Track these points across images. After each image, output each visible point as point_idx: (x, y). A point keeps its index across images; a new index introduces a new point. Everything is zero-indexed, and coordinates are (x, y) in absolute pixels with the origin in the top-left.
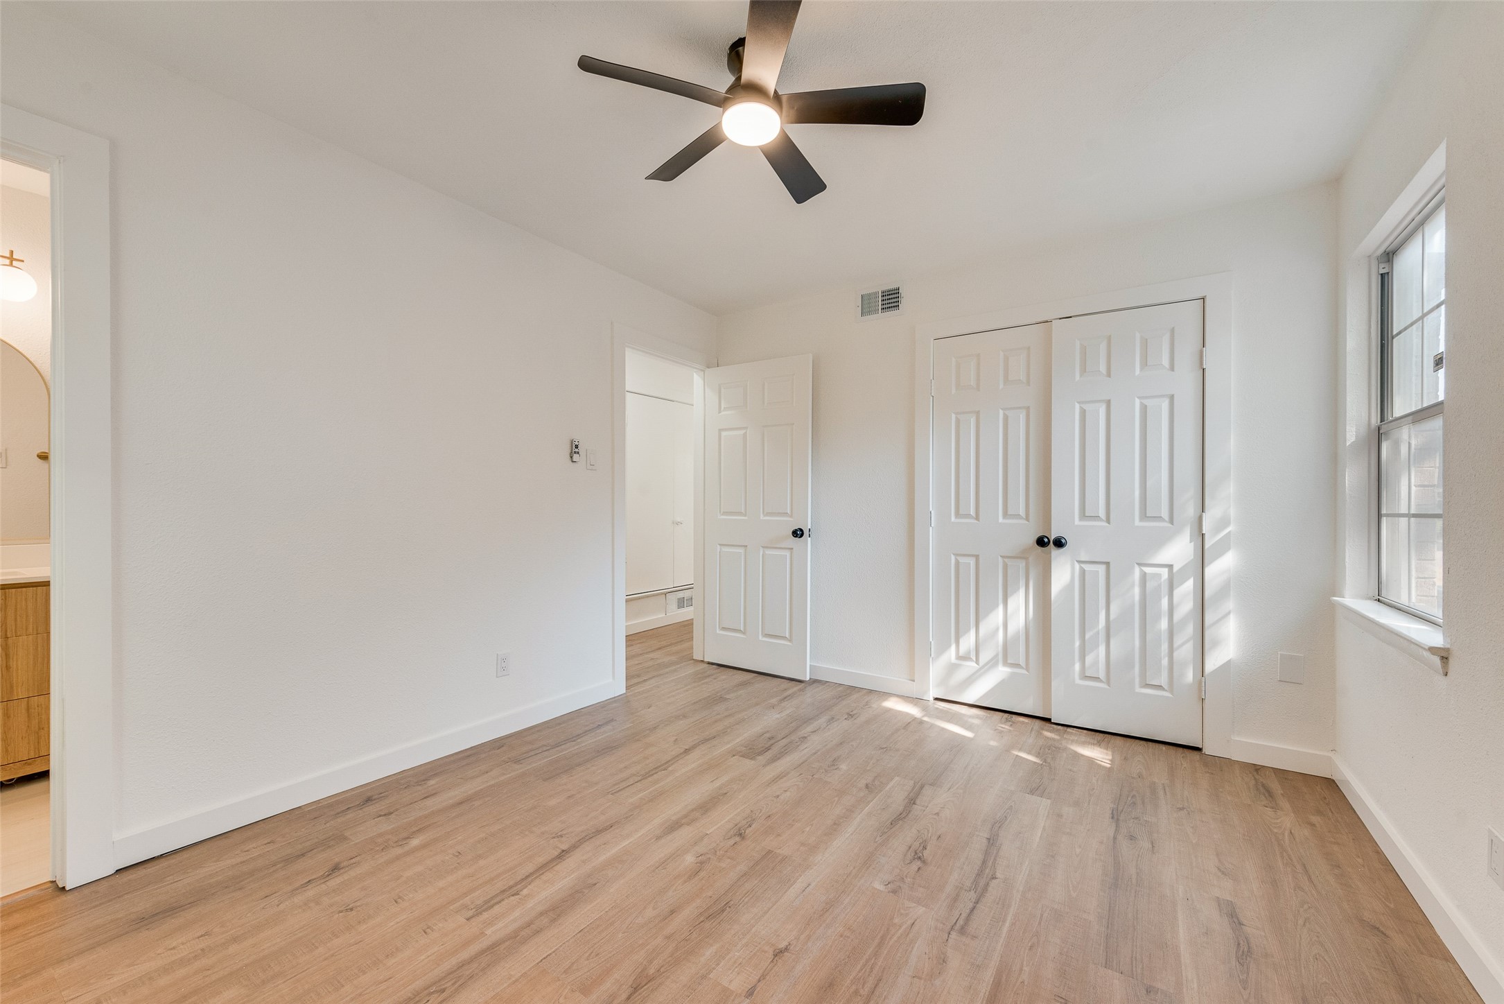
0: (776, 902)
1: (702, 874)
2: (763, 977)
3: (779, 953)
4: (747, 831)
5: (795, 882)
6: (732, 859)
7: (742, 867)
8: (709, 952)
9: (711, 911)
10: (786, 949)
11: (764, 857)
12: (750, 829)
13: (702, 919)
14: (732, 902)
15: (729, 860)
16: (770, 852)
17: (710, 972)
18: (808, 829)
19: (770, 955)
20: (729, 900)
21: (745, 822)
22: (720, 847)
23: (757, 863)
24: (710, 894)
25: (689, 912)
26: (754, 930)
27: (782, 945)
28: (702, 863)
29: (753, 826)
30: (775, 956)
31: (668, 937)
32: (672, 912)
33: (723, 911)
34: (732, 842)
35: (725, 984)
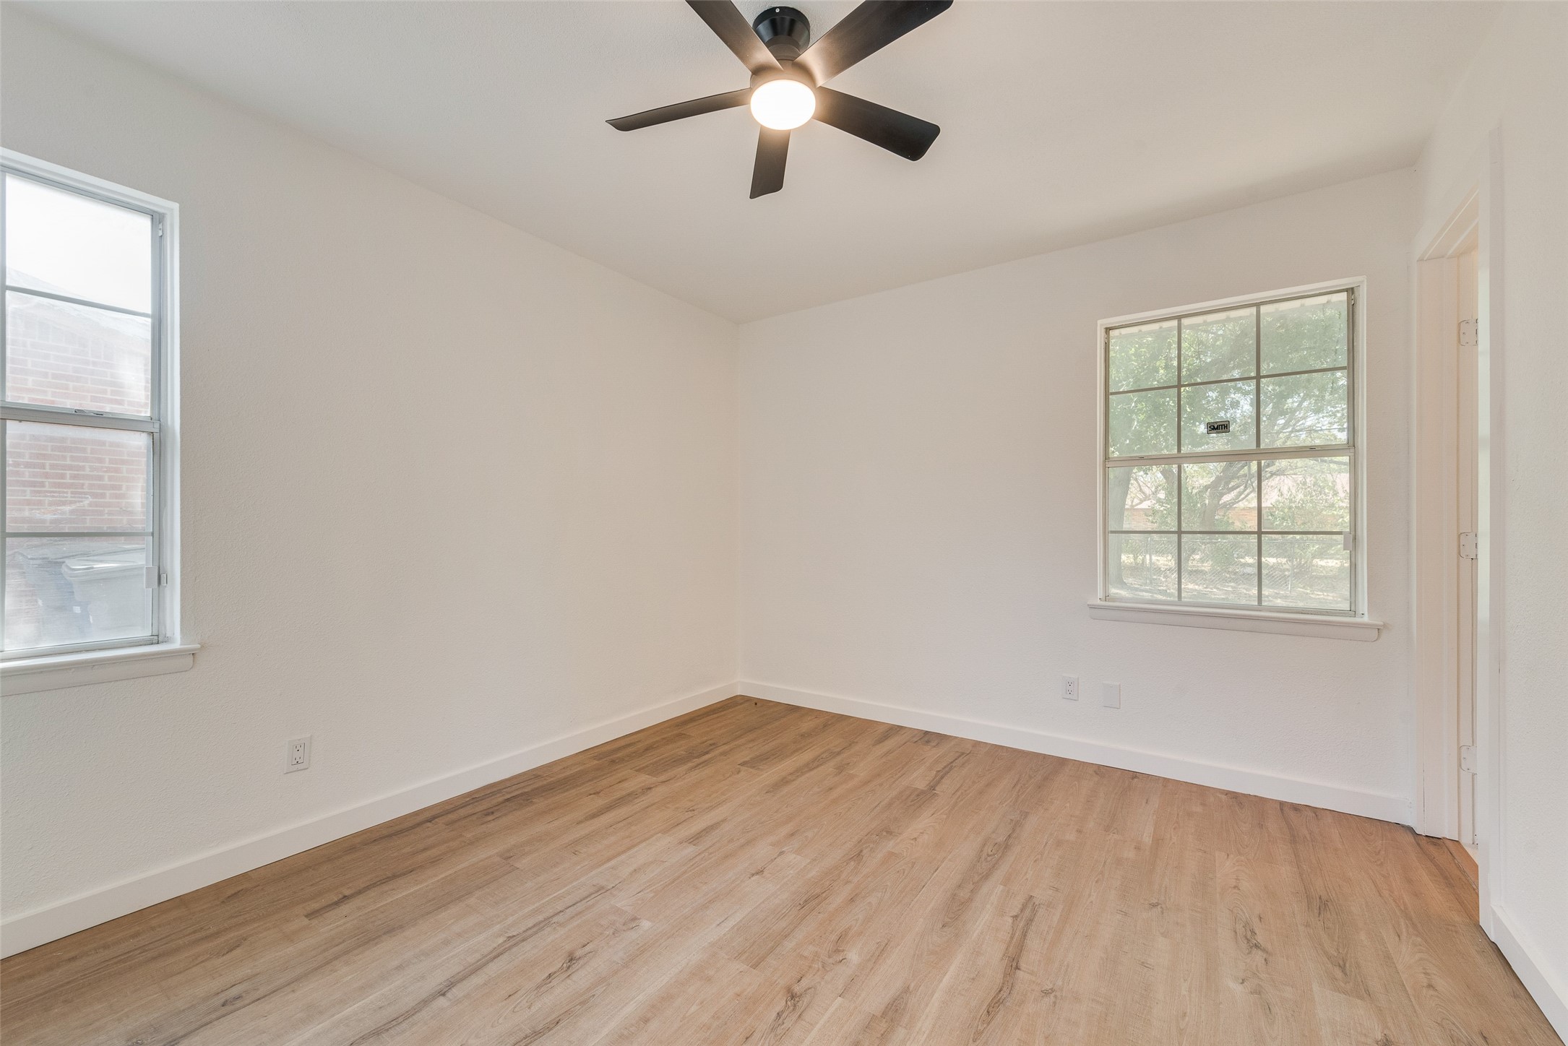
0: (756, 908)
1: (834, 937)
2: (772, 861)
3: (760, 872)
4: (783, 1003)
5: (733, 928)
6: (802, 957)
7: (789, 944)
8: (813, 873)
9: (817, 901)
10: (753, 875)
11: (763, 959)
12: (778, 1009)
13: (824, 895)
14: (798, 908)
15: (806, 954)
16: (755, 966)
17: (810, 863)
18: (694, 1009)
19: (765, 873)
20: (802, 910)
21: (788, 1024)
22: (819, 973)
23: (772, 949)
24: (821, 916)
25: (838, 899)
26: (778, 887)
27: (755, 877)
28: (837, 951)
29: (774, 1015)
30: (762, 871)
31: (848, 882)
32: (852, 900)
33: (806, 901)
34: (804, 983)
35: (799, 857)
